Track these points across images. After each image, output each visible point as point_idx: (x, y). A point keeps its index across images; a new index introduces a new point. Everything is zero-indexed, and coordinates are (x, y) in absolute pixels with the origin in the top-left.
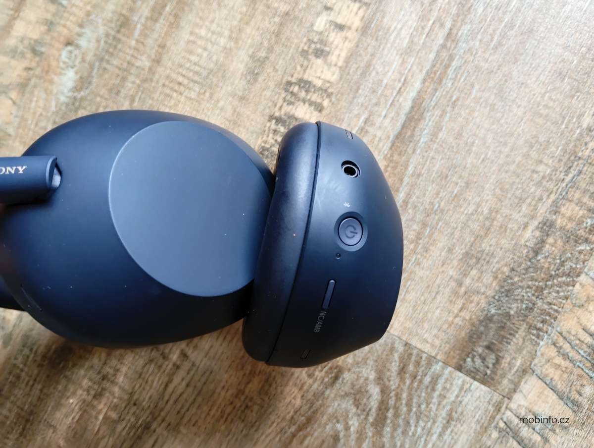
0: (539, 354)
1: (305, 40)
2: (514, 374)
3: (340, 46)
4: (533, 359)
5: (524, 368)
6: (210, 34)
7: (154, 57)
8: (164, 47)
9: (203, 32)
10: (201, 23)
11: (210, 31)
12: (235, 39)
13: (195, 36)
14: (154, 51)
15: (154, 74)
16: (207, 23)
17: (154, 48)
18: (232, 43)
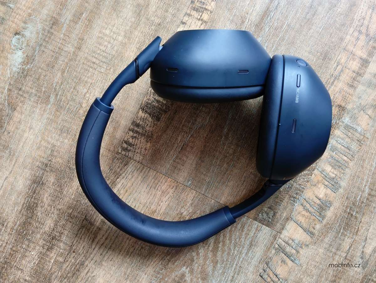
0: (294, 210)
2: (283, 221)
4: (292, 213)
5: (287, 217)
6: (112, 33)
7: (76, 45)
8: (83, 40)
9: (107, 32)
10: (106, 26)
11: (112, 32)
12: (128, 37)
13: (102, 34)
14: (76, 41)
15: (77, 56)
16: (110, 27)
17: (76, 40)
18: (126, 40)
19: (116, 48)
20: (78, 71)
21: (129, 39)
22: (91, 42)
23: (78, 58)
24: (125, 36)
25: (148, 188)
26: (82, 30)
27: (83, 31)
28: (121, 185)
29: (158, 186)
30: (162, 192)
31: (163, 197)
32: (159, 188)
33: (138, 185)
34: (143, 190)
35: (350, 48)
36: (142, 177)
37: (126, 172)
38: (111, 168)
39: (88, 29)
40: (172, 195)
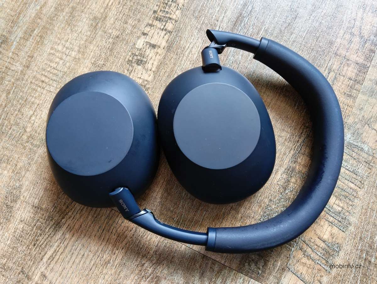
0: (292, 257)
1: (130, 54)
2: (277, 272)
3: (153, 58)
4: (288, 260)
5: (282, 267)
6: (65, 49)
7: (25, 63)
8: (32, 57)
9: (60, 48)
10: (59, 42)
11: (65, 47)
12: (82, 52)
13: (54, 50)
14: (25, 59)
15: (24, 75)
16: (63, 42)
17: (25, 57)
18: (80, 55)
19: (68, 64)
20: (25, 91)
21: (83, 53)
22: (41, 60)
23: (26, 77)
24: (79, 51)
25: (100, 231)
26: (32, 47)
27: (34, 49)
28: (67, 228)
29: (112, 228)
30: (118, 237)
31: (119, 242)
32: (114, 231)
33: (88, 227)
34: (94, 233)
35: (343, 52)
36: (93, 217)
37: (73, 210)
38: (56, 205)
39: (39, 46)
40: (131, 239)
